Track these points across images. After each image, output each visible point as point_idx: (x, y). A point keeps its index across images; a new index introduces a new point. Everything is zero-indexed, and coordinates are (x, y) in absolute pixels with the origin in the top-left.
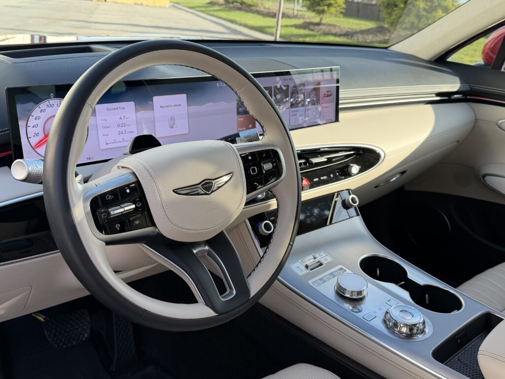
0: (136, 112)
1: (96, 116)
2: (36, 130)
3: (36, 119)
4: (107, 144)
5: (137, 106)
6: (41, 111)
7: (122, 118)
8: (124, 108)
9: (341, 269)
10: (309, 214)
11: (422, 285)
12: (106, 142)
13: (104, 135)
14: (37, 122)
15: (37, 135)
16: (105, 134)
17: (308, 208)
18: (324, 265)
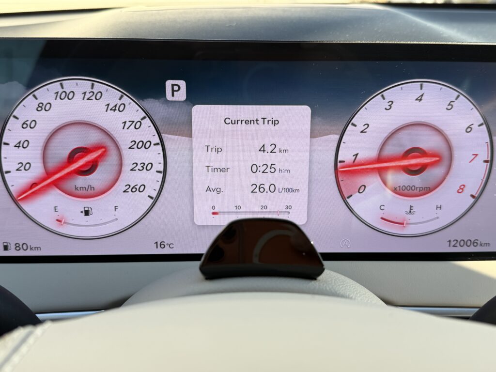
0: (313, 136)
1: (190, 136)
2: (23, 155)
3: (25, 125)
4: (214, 213)
5: (318, 119)
6: (40, 107)
7: (268, 148)
8: (275, 123)
12: (213, 208)
13: (208, 189)
14: (27, 134)
15: (24, 166)
16: (212, 187)
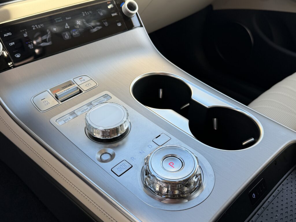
9: (106, 96)
10: (69, 27)
11: (208, 107)
17: (67, 19)
18: (84, 92)
